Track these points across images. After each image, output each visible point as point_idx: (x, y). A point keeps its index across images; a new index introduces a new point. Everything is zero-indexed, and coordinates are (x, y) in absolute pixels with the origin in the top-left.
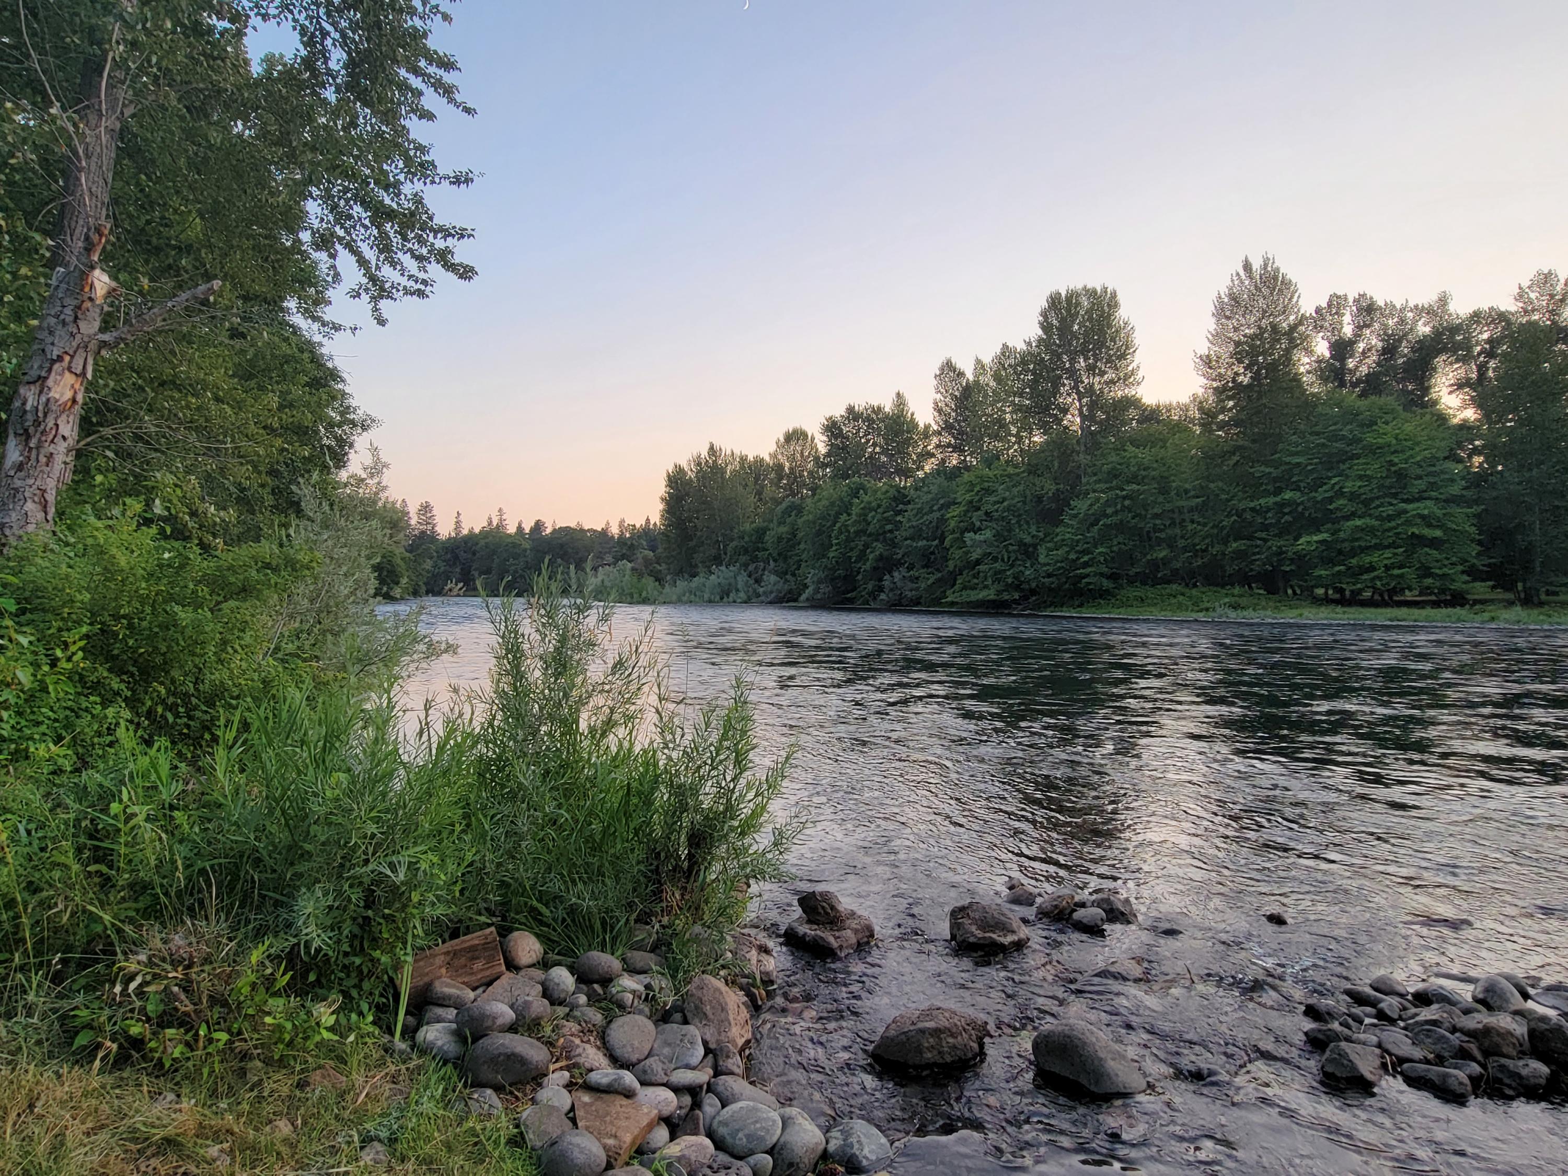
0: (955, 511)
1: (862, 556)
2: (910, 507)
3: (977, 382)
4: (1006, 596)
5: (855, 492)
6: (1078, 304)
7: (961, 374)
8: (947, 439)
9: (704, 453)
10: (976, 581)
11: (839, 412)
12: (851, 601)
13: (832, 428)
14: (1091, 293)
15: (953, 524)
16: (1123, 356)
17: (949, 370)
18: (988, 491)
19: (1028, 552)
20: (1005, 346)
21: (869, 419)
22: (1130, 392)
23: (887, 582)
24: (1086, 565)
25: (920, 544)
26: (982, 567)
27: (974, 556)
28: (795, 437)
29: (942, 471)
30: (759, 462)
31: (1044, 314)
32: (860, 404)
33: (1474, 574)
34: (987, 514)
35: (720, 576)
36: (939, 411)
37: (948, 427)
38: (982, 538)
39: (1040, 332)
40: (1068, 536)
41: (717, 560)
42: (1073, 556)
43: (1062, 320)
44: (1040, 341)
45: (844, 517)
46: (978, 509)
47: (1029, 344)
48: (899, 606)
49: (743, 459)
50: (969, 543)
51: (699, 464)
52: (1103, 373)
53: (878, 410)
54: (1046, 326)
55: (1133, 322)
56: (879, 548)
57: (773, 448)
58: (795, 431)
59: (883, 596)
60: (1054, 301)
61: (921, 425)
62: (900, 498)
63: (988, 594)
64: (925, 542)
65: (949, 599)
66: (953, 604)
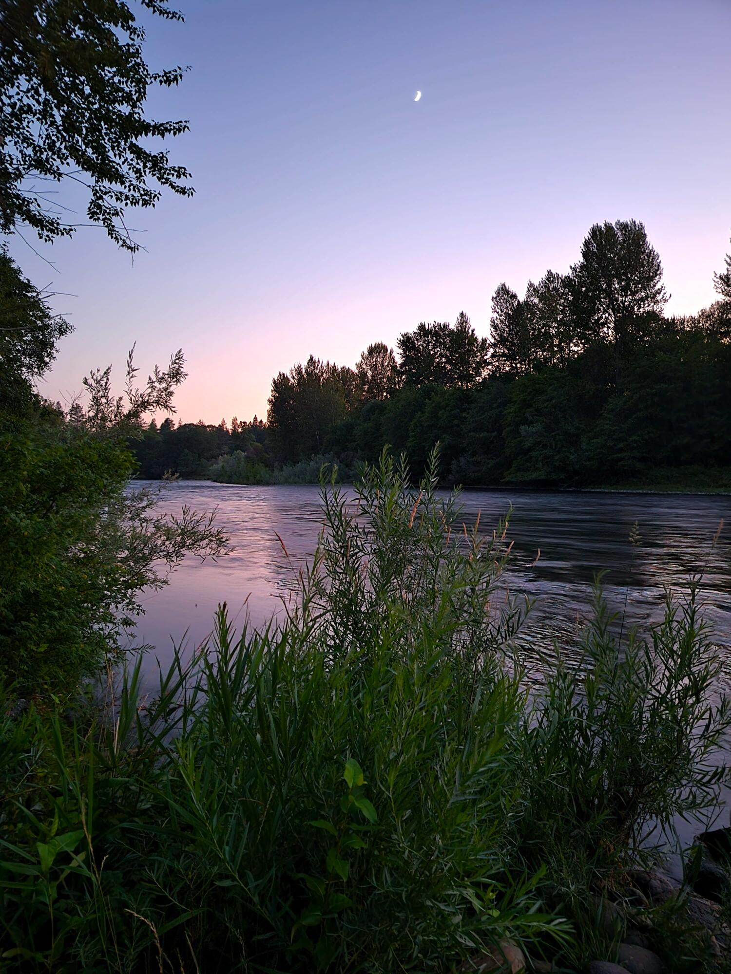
0: (510, 408)
2: (473, 405)
4: (554, 477)
5: (427, 393)
6: (614, 235)
7: (514, 296)
8: (501, 350)
9: (304, 364)
10: (529, 464)
13: (406, 342)
14: (624, 227)
15: (509, 418)
17: (504, 294)
19: (572, 440)
21: (436, 334)
23: (454, 467)
24: (621, 450)
25: (482, 435)
26: (533, 454)
27: (527, 444)
28: (378, 350)
29: (498, 375)
30: (348, 371)
31: (587, 244)
34: (537, 410)
35: (316, 462)
36: (495, 326)
37: (502, 340)
38: (534, 430)
39: (582, 260)
40: (606, 427)
41: (315, 449)
42: (611, 444)
43: (599, 248)
44: (581, 266)
45: (418, 414)
46: (529, 406)
49: (335, 370)
50: (523, 433)
51: (300, 373)
52: (636, 292)
53: (446, 326)
54: (585, 255)
56: (447, 438)
57: (359, 359)
58: (377, 346)
60: (595, 232)
61: (480, 339)
62: (465, 397)
63: (539, 475)
64: (485, 434)
65: (507, 479)
66: (508, 483)
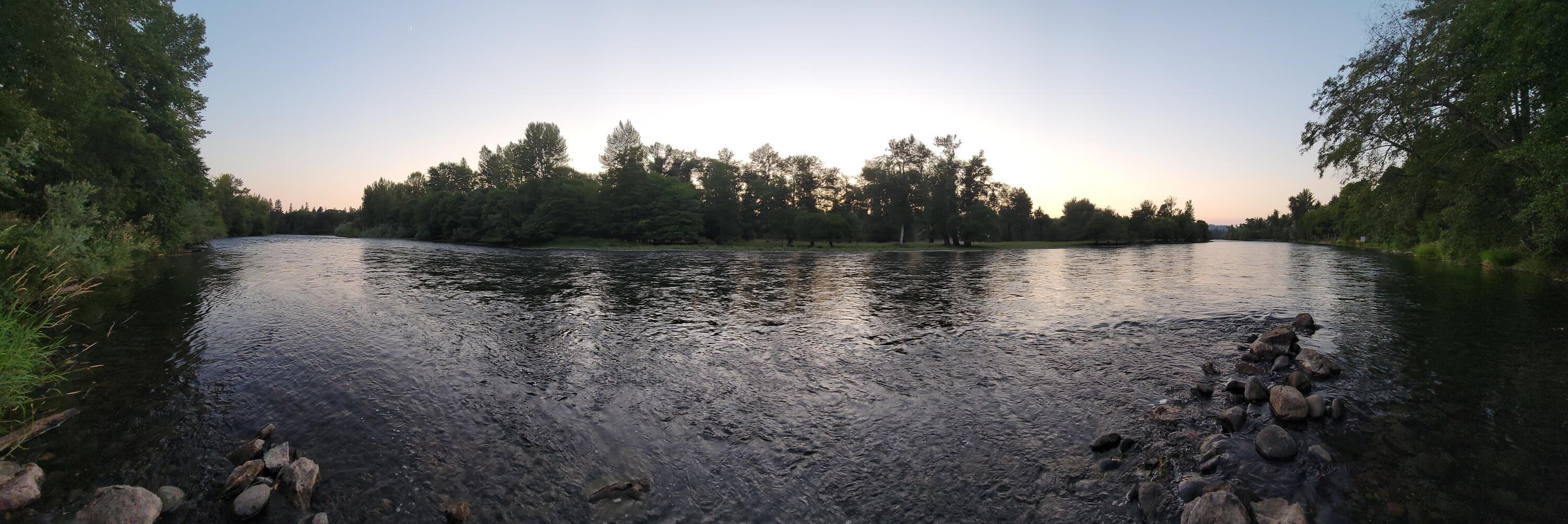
0: (485, 206)
1: (444, 221)
2: (467, 203)
3: (498, 155)
4: (506, 240)
5: (441, 196)
6: (542, 129)
7: (490, 152)
8: (484, 177)
9: (378, 181)
10: (493, 234)
11: (436, 165)
12: (440, 238)
13: (433, 171)
14: (548, 126)
15: (484, 210)
16: (562, 150)
17: (485, 151)
18: (499, 198)
19: (518, 224)
20: (511, 143)
21: (449, 168)
22: (564, 164)
23: (454, 232)
24: (543, 229)
25: (469, 217)
26: (497, 229)
27: (493, 224)
28: (417, 175)
29: (482, 189)
30: (400, 185)
31: (528, 131)
32: (446, 161)
33: (701, 234)
34: (499, 207)
35: (381, 228)
36: (481, 166)
37: (484, 172)
38: (497, 217)
39: (526, 138)
40: (535, 218)
41: (382, 221)
42: (537, 226)
43: (534, 134)
44: (525, 141)
45: (435, 205)
46: (495, 205)
47: (520, 142)
48: (459, 242)
49: (393, 184)
50: (491, 219)
51: (376, 185)
52: (553, 156)
53: (453, 165)
54: (528, 136)
55: (565, 138)
56: (450, 218)
57: (406, 179)
58: (417, 173)
59: (453, 237)
60: (532, 126)
61: (473, 172)
62: (461, 199)
63: (500, 239)
64: (472, 217)
66: (483, 242)
